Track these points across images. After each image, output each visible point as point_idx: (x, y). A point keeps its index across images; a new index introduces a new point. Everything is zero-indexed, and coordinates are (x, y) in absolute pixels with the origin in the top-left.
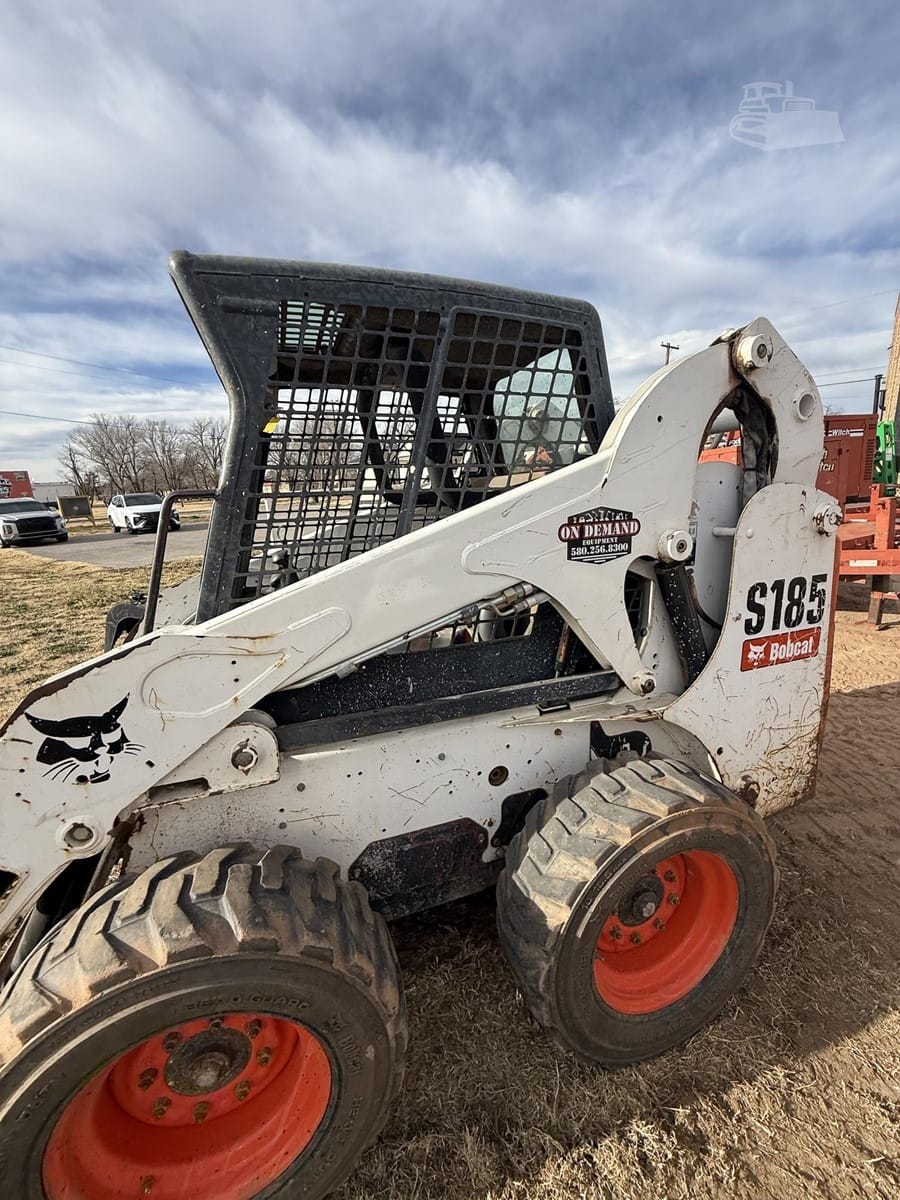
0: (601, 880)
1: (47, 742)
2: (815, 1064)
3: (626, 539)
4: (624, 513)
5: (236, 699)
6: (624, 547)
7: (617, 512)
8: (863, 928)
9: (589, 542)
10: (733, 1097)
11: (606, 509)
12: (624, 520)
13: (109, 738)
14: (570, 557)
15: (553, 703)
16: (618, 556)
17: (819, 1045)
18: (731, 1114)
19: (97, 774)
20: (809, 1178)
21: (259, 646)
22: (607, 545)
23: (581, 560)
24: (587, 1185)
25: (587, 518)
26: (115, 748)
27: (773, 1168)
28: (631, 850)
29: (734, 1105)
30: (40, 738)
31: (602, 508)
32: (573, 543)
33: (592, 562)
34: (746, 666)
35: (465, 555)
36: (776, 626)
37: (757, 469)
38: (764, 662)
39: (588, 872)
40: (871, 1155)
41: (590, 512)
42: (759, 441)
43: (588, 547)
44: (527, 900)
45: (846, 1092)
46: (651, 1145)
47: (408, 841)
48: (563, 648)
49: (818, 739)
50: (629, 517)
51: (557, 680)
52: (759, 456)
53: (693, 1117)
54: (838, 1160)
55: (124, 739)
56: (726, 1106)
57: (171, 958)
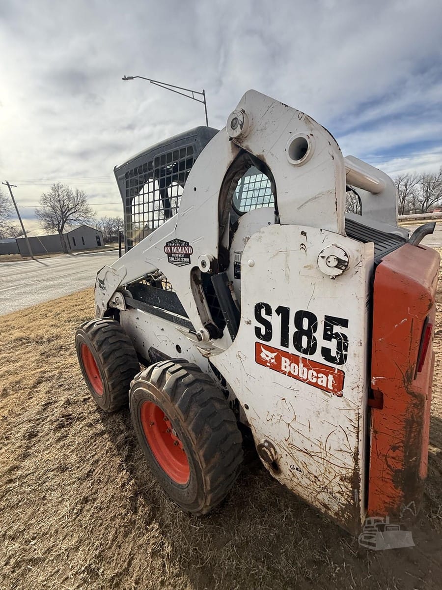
1: (100, 283)
3: (188, 256)
4: (185, 242)
6: (187, 260)
7: (183, 241)
9: (174, 255)
11: (178, 240)
12: (186, 246)
14: (169, 261)
16: (186, 264)
19: (104, 293)
22: (181, 258)
23: (172, 263)
25: (172, 244)
31: (176, 239)
32: (169, 255)
33: (176, 265)
41: (172, 241)
43: (174, 257)
50: (187, 245)
55: (105, 287)
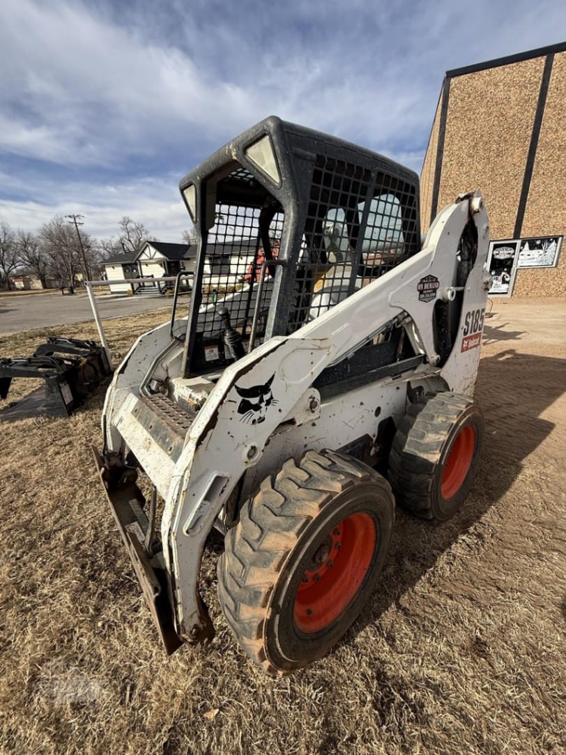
0: (449, 438)
1: (243, 400)
2: (502, 502)
3: (435, 290)
4: (436, 278)
5: (312, 373)
6: (434, 294)
7: (434, 277)
8: (494, 457)
9: (425, 292)
10: (483, 519)
12: (436, 282)
13: (266, 397)
14: (419, 299)
15: (396, 374)
16: (432, 299)
17: (499, 497)
18: (485, 525)
19: (260, 418)
20: (516, 534)
21: (324, 344)
22: (430, 294)
23: (421, 301)
24: (454, 560)
25: (426, 280)
26: (268, 403)
27: (505, 535)
28: (457, 424)
29: (485, 522)
30: (239, 399)
31: (430, 275)
32: (421, 292)
33: (425, 301)
34: (462, 351)
35: (390, 296)
36: (471, 332)
37: (468, 260)
38: (467, 349)
39: (443, 437)
40: (529, 521)
41: (426, 277)
42: (470, 246)
43: (425, 294)
44: (416, 456)
45: (514, 508)
46: (468, 541)
47: (348, 448)
48: (401, 346)
49: (476, 383)
50: (437, 280)
51: (398, 363)
52: (469, 254)
53: (475, 529)
54: (521, 526)
55: (272, 398)
56: (482, 523)
57: (343, 487)
